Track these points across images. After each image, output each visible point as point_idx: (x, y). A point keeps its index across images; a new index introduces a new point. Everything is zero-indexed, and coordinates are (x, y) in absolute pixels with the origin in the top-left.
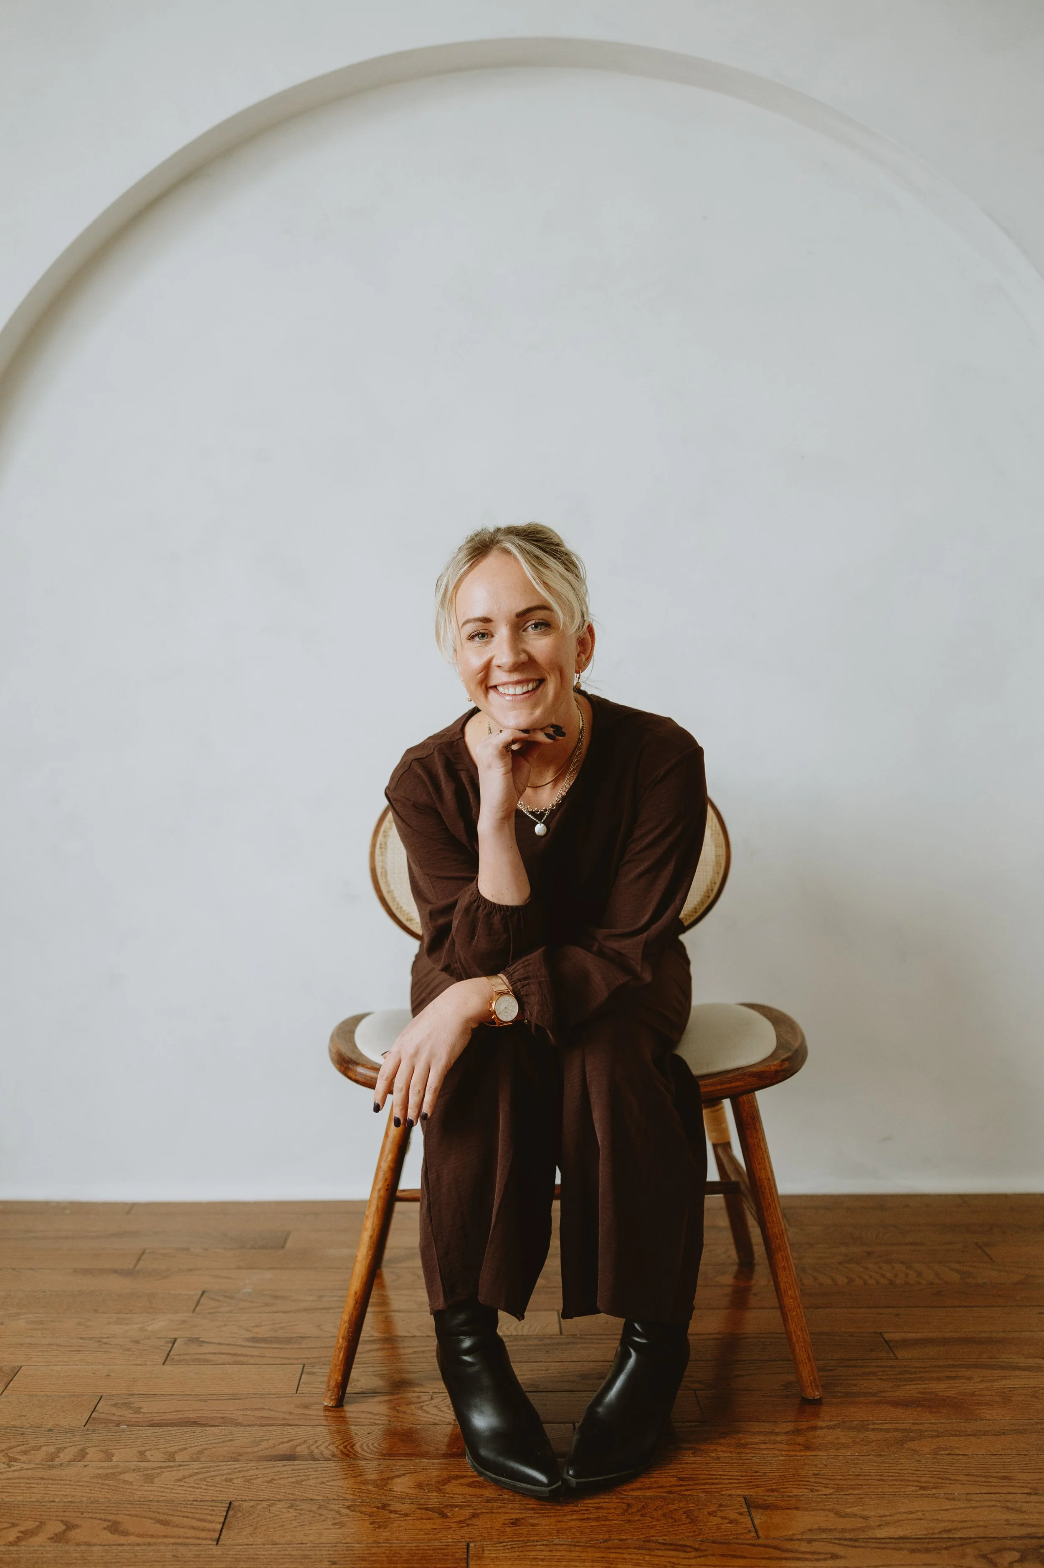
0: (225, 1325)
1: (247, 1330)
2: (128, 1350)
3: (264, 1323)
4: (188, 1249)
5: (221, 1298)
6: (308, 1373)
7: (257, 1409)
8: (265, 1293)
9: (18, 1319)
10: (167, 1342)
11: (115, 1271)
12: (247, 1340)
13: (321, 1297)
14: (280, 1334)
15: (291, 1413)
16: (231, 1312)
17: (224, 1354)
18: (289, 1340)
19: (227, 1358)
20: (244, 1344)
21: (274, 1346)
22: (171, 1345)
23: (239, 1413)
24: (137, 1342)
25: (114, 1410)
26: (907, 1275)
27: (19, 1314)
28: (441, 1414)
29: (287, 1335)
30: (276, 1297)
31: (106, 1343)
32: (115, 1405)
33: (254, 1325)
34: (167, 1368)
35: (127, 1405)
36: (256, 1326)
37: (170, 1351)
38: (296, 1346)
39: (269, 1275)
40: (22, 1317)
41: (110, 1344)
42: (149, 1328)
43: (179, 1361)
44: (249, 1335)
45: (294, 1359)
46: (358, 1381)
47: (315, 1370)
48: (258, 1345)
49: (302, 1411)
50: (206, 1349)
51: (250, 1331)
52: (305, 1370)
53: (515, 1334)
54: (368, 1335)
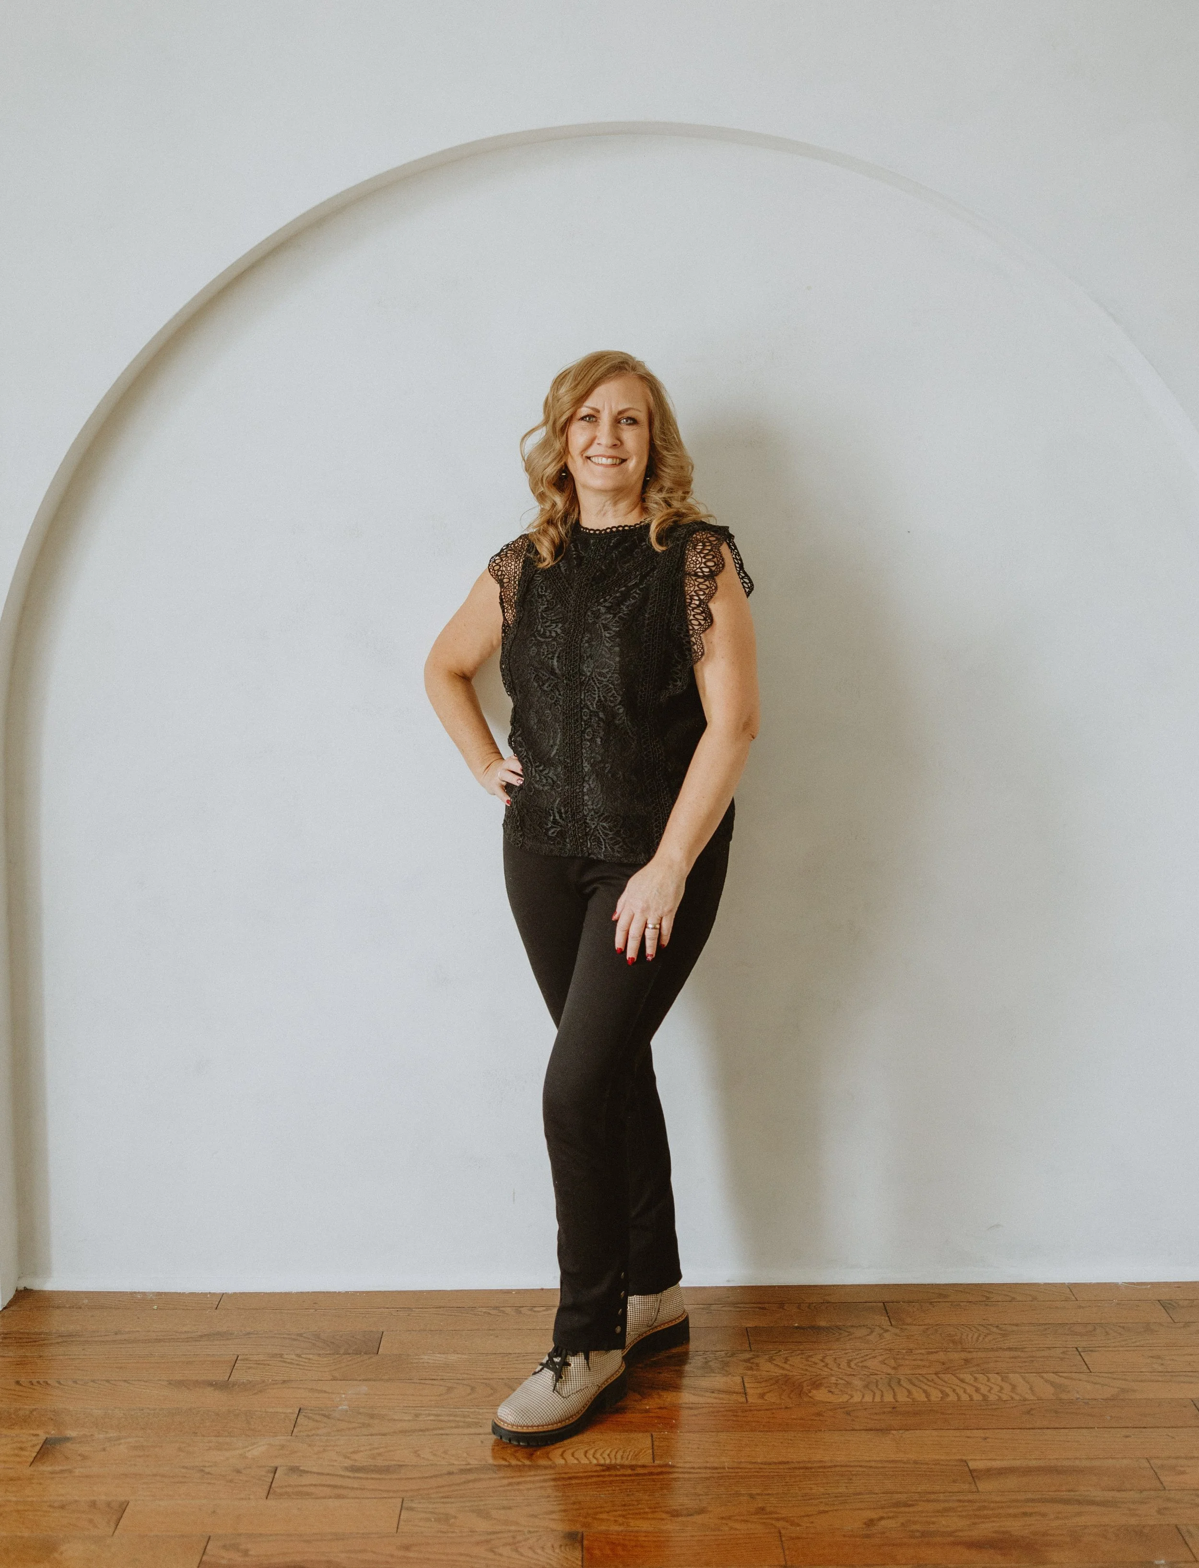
0: (324, 1450)
1: (346, 1457)
2: (231, 1481)
3: (362, 1449)
4: (281, 1355)
5: (318, 1418)
6: (407, 1509)
7: (360, 1551)
8: (361, 1410)
9: (119, 1444)
10: (268, 1472)
11: (211, 1384)
12: (346, 1469)
13: (417, 1415)
14: (380, 1462)
15: (392, 1556)
16: (328, 1434)
17: (324, 1485)
18: (387, 1470)
19: (328, 1491)
20: (343, 1473)
21: (373, 1476)
22: (272, 1475)
23: (343, 1555)
24: (238, 1472)
25: (223, 1553)
26: (1002, 1388)
27: (119, 1438)
28: (535, 1556)
29: (387, 1463)
30: (372, 1416)
31: (209, 1473)
32: (224, 1547)
33: (352, 1450)
34: (271, 1502)
35: (235, 1547)
36: (354, 1452)
37: (272, 1483)
38: (394, 1476)
39: (364, 1388)
40: (123, 1441)
41: (211, 1474)
42: (249, 1455)
43: (281, 1494)
44: (348, 1463)
45: (394, 1491)
46: (455, 1517)
47: (414, 1505)
48: (357, 1475)
49: (401, 1553)
50: (306, 1480)
51: (348, 1458)
52: (404, 1505)
53: (608, 1462)
54: (464, 1463)
